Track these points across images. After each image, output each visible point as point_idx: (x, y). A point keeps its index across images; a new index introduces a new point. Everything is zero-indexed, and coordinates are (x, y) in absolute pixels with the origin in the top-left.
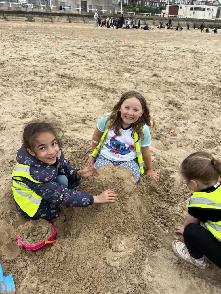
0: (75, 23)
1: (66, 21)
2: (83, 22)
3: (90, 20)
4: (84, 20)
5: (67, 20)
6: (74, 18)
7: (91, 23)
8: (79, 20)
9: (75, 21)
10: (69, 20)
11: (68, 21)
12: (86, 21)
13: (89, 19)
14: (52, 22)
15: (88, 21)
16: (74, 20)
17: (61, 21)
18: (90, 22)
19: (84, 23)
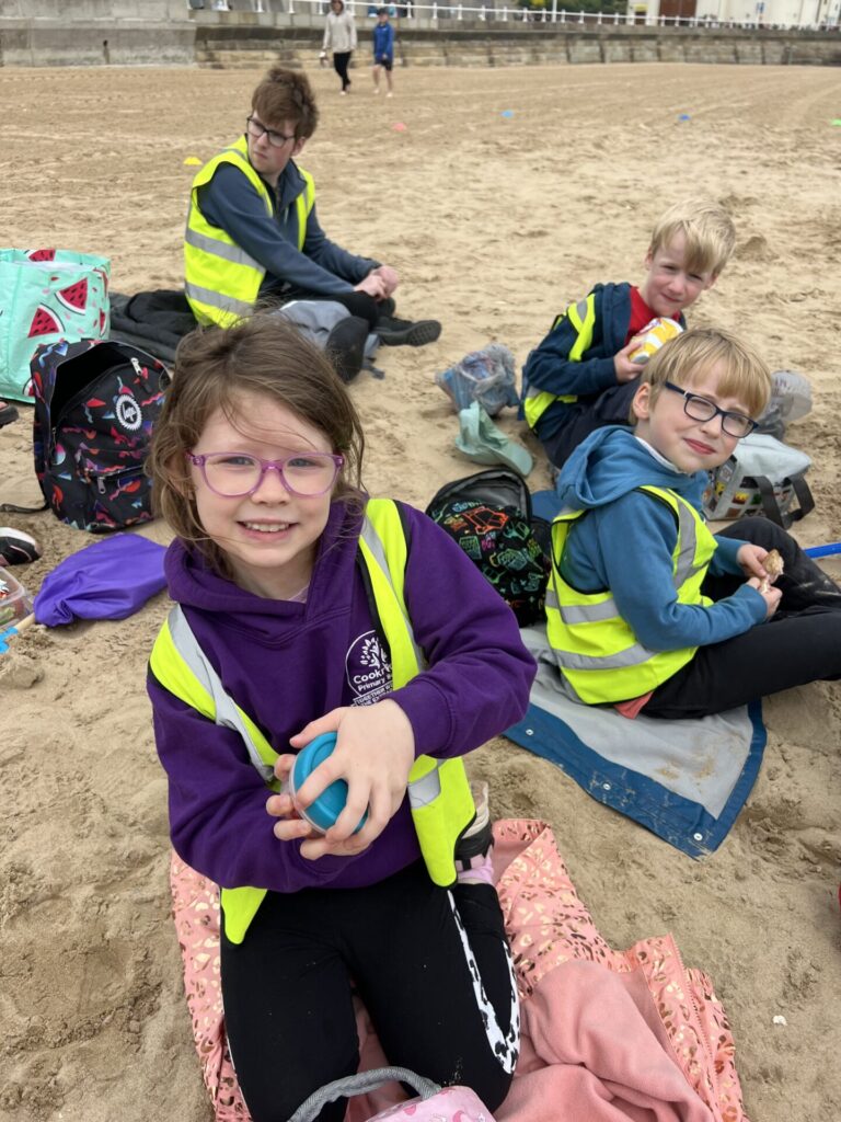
2: (443, 59)
6: (417, 45)
8: (433, 52)
9: (419, 59)
16: (416, 55)
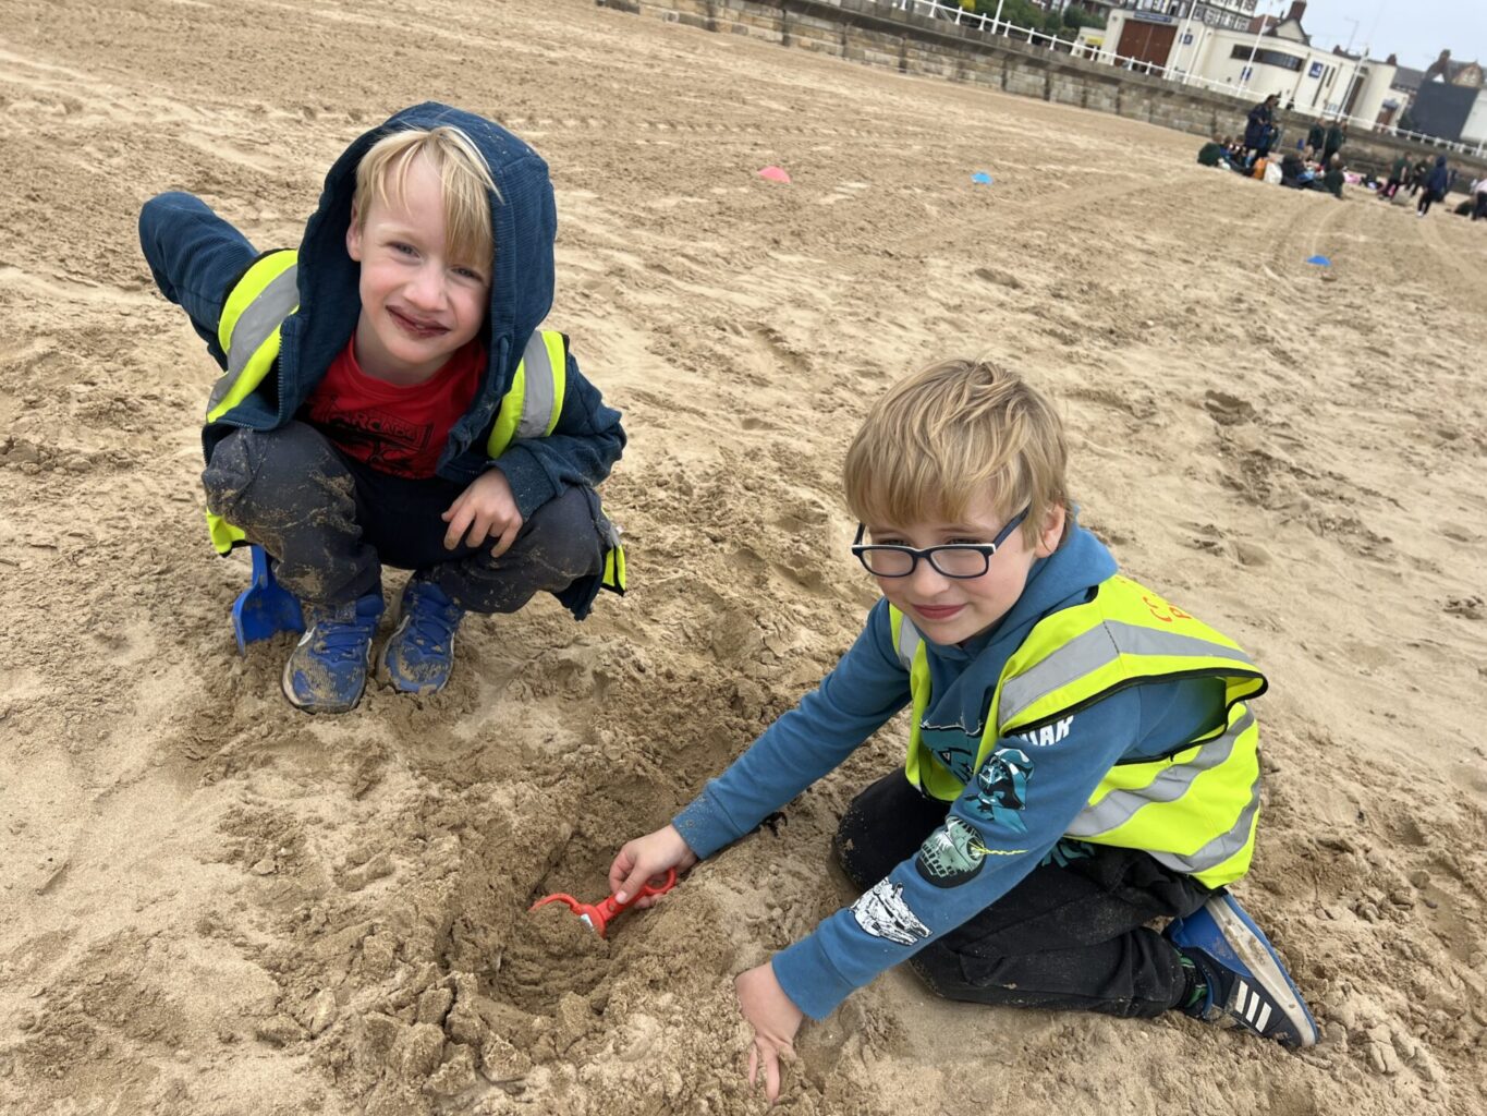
0: (807, 48)
1: (770, 34)
3: (868, 46)
4: (844, 43)
5: (775, 30)
7: (867, 62)
10: (784, 30)
11: (780, 36)
12: (850, 45)
13: (868, 37)
14: (711, 27)
15: (860, 48)
17: (752, 29)
18: (868, 53)
19: (844, 55)
